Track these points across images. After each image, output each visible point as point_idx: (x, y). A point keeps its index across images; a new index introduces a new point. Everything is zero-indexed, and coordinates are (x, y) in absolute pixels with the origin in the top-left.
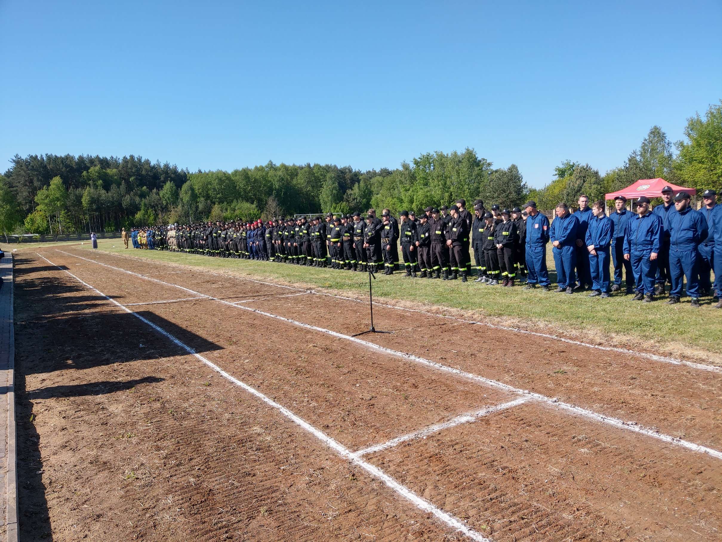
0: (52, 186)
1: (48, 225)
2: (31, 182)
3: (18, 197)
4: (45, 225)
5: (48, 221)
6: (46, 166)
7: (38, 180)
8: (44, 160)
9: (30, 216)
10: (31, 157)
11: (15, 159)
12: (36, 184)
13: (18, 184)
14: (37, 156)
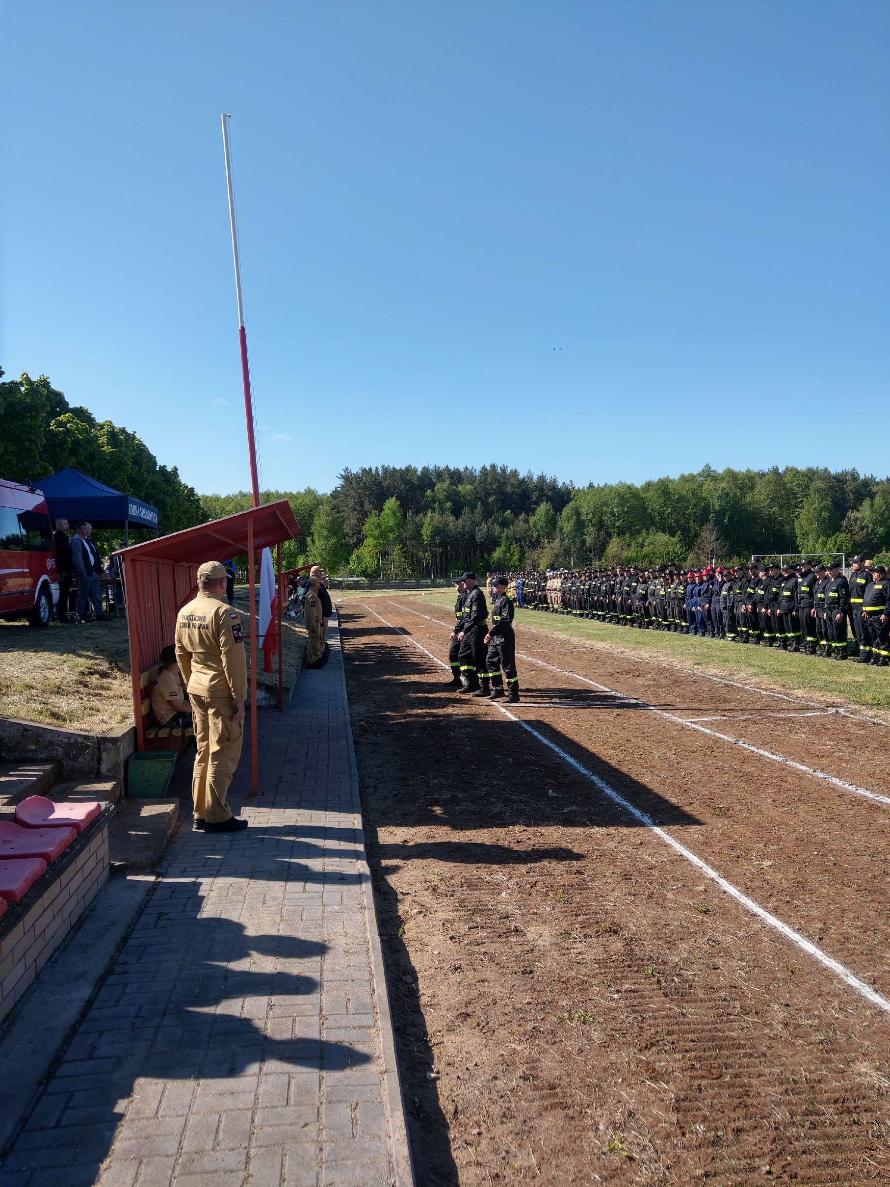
0: (387, 511)
1: (378, 565)
2: (362, 505)
3: (345, 527)
4: (374, 566)
5: (378, 560)
6: (381, 483)
7: (370, 502)
8: (378, 474)
9: (356, 552)
10: (364, 470)
11: (344, 474)
12: (367, 506)
13: (346, 509)
14: (371, 469)
